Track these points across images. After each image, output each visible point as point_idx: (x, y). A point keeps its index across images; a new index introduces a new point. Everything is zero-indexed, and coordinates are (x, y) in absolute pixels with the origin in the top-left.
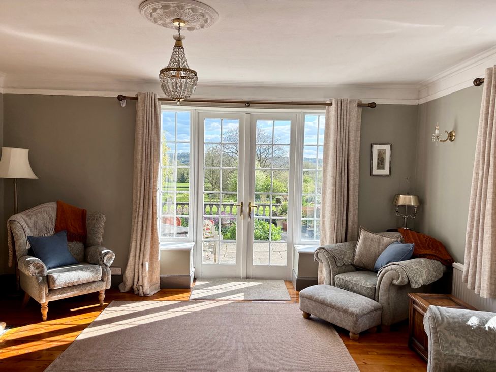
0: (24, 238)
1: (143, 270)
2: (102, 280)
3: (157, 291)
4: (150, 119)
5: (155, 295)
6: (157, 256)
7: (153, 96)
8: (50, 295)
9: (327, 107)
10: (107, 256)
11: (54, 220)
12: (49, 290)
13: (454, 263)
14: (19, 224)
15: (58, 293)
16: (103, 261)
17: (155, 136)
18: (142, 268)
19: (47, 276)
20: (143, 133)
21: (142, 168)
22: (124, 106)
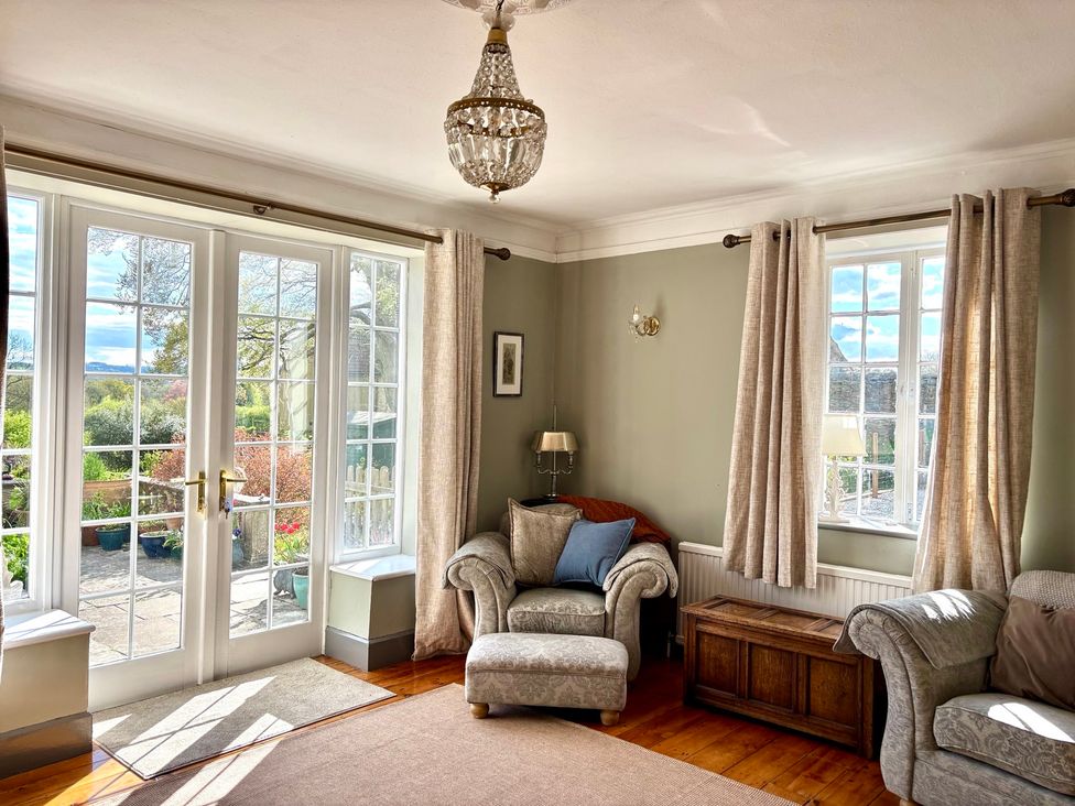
9: (427, 243)
13: (681, 544)
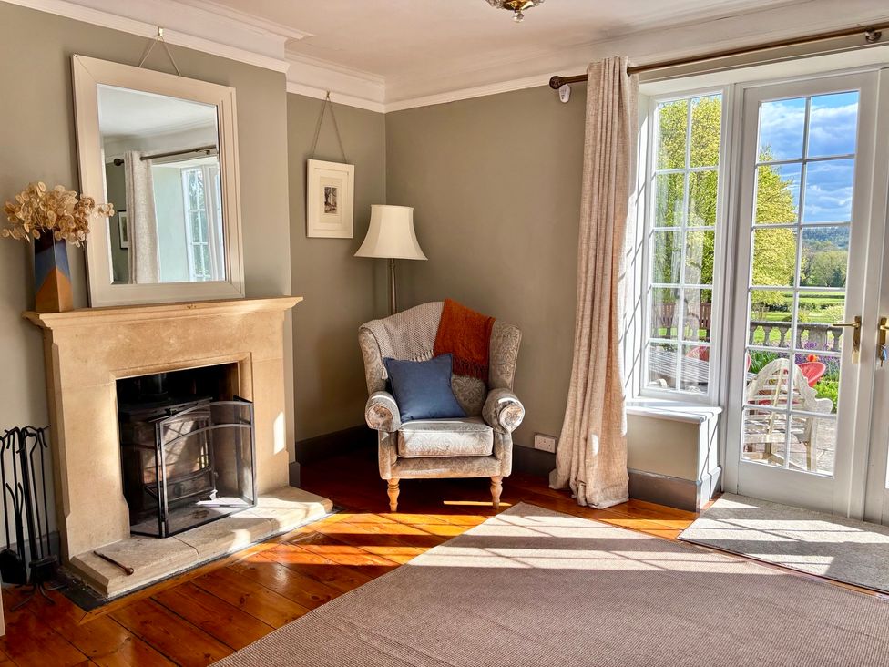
0: (379, 360)
1: (587, 451)
2: (493, 456)
3: (618, 502)
4: (610, 118)
5: (611, 510)
6: (620, 426)
7: (617, 64)
8: (399, 468)
10: (507, 410)
11: (434, 333)
12: (399, 459)
14: (371, 336)
15: (411, 466)
16: (498, 420)
17: (621, 155)
18: (586, 446)
19: (397, 432)
20: (594, 152)
21: (589, 232)
22: (565, 100)
